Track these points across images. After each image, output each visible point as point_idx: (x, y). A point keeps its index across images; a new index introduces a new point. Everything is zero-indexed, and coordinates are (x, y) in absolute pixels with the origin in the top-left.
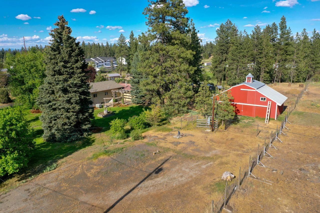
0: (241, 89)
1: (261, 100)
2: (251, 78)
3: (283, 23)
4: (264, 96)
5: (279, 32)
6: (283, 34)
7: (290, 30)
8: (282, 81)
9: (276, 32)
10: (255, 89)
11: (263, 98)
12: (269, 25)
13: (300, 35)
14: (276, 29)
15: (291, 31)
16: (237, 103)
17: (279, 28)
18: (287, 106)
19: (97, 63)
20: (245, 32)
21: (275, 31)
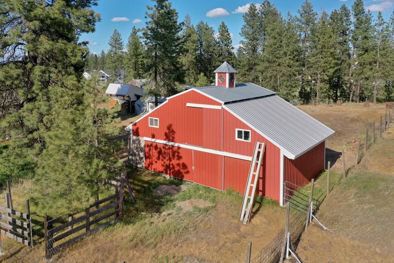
0: (188, 105)
1: (237, 139)
2: (227, 75)
3: (358, 5)
4: (244, 126)
5: (353, 19)
6: (360, 22)
7: (370, 14)
8: (362, 99)
9: (348, 20)
10: (220, 104)
11: (243, 130)
12: (336, 10)
13: (388, 22)
14: (347, 15)
15: (372, 15)
16: (182, 146)
17: (352, 14)
18: (341, 154)
19: (107, 77)
20: (289, 15)
21: (345, 18)
